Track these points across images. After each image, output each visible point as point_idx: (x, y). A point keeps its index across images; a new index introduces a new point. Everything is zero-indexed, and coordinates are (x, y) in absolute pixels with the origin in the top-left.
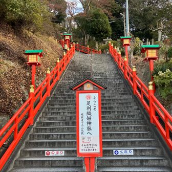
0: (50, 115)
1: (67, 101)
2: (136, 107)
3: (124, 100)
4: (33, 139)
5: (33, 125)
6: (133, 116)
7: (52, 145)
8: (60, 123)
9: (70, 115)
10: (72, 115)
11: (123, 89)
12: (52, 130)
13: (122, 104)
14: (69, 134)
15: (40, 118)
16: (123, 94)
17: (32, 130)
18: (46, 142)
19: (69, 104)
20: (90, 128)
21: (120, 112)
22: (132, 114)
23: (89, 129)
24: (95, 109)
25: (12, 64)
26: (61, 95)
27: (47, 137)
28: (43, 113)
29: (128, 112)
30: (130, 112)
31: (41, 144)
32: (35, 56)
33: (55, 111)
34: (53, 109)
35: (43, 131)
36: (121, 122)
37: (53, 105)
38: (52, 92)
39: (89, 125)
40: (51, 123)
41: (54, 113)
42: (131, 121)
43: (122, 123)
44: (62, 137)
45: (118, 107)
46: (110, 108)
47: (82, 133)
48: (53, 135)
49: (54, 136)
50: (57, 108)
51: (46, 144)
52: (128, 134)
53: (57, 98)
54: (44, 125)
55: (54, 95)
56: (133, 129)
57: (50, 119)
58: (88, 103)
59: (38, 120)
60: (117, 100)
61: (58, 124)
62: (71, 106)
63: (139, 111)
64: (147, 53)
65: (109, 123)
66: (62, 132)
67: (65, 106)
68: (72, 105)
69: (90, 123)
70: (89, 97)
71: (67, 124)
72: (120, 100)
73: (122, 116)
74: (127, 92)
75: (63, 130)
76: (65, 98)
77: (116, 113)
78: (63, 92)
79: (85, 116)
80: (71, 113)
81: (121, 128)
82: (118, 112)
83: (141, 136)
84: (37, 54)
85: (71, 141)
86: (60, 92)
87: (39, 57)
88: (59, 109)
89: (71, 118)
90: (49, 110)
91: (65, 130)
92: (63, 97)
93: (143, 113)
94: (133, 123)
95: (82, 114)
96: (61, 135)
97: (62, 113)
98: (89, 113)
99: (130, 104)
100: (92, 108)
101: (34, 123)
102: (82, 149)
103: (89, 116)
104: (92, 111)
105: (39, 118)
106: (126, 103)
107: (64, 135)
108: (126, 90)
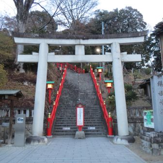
0: (60, 115)
4: (57, 124)
7: (65, 126)
9: (69, 115)
12: (63, 121)
13: (94, 110)
16: (95, 105)
18: (62, 125)
26: (64, 105)
27: (62, 123)
31: (60, 126)
34: (61, 112)
37: (61, 110)
40: (62, 118)
41: (62, 114)
43: (92, 118)
45: (92, 112)
46: (88, 112)
49: (65, 123)
65: (87, 118)
72: (93, 108)
74: (97, 104)
75: (68, 121)
76: (66, 107)
88: (64, 112)
89: (70, 116)
97: (66, 114)
102: (78, 124)
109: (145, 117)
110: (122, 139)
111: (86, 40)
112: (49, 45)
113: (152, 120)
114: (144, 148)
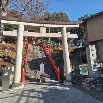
102: (41, 74)
109: (81, 69)
110: (68, 82)
111: (47, 24)
112: (24, 26)
113: (86, 71)
114: (85, 87)
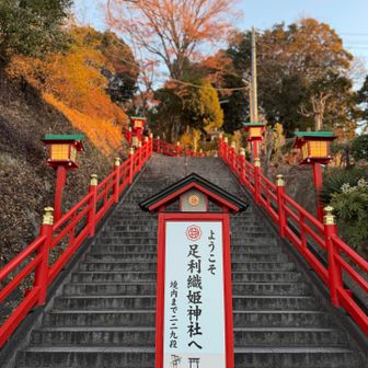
0: (89, 281)
1: (132, 248)
2: (291, 265)
3: (261, 247)
4: (40, 344)
5: (44, 306)
6: (286, 288)
7: (88, 361)
8: (111, 300)
9: (137, 281)
10: (144, 282)
11: (255, 224)
13: (257, 257)
14: (132, 333)
15: (65, 286)
16: (257, 235)
17: (40, 318)
18: (73, 353)
19: (137, 256)
20: (198, 328)
21: (255, 276)
22: (281, 281)
23: (195, 330)
24: (212, 268)
25: (12, 162)
26: (120, 235)
28: (73, 274)
29: (273, 277)
30: (277, 276)
32: (66, 147)
33: (103, 270)
34: (98, 265)
35: (68, 322)
36: (260, 301)
37: (100, 257)
38: (101, 227)
39: (194, 317)
40: (89, 301)
41: (99, 275)
42: (285, 300)
43: (262, 303)
44: (116, 340)
45: (248, 266)
47: (174, 344)
48: (91, 333)
49: (95, 336)
50: (107, 265)
51: (72, 359)
52: (282, 335)
53: (109, 241)
54: (72, 307)
55: (104, 233)
56: (290, 319)
57: (89, 289)
58: (194, 250)
59: (59, 292)
60: (246, 247)
61: (107, 304)
62: (140, 259)
63: (299, 274)
64: (309, 148)
66: (117, 325)
67: (127, 260)
68: (142, 256)
69: (198, 313)
70: (195, 234)
71: (129, 303)
72: (252, 247)
73: (260, 287)
74: (266, 232)
76: (127, 241)
77: (245, 278)
78: (123, 228)
79: (183, 290)
80: (140, 276)
81: (261, 316)
82: (249, 276)
83: (315, 339)
84: (70, 142)
85: (136, 350)
86: (117, 228)
87: (74, 151)
88: (113, 266)
89: (139, 289)
90: (88, 267)
91: (123, 321)
92: (123, 238)
93: (309, 280)
94: (289, 305)
95: (174, 284)
96: (112, 333)
97: (119, 276)
98: (195, 282)
99: (275, 258)
100: (205, 265)
101: (47, 301)
103: (194, 290)
104: (205, 275)
105: (61, 286)
106: (267, 256)
107: (121, 334)
108: (262, 226)
